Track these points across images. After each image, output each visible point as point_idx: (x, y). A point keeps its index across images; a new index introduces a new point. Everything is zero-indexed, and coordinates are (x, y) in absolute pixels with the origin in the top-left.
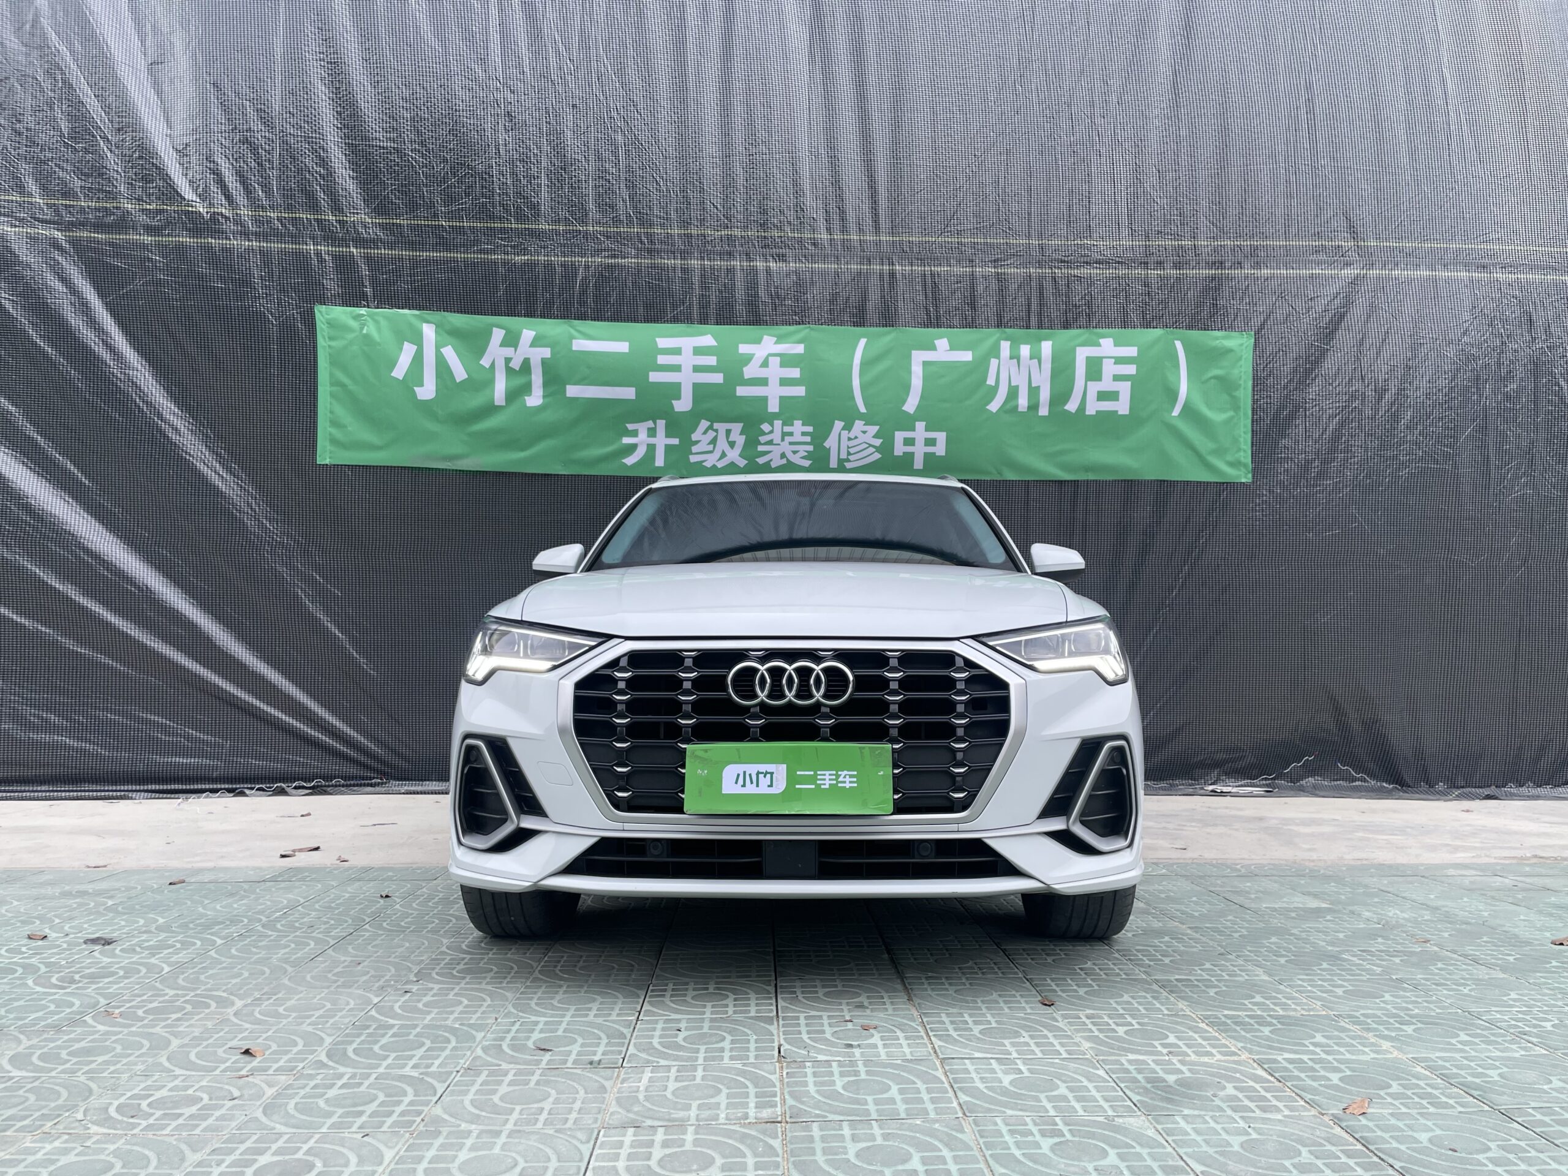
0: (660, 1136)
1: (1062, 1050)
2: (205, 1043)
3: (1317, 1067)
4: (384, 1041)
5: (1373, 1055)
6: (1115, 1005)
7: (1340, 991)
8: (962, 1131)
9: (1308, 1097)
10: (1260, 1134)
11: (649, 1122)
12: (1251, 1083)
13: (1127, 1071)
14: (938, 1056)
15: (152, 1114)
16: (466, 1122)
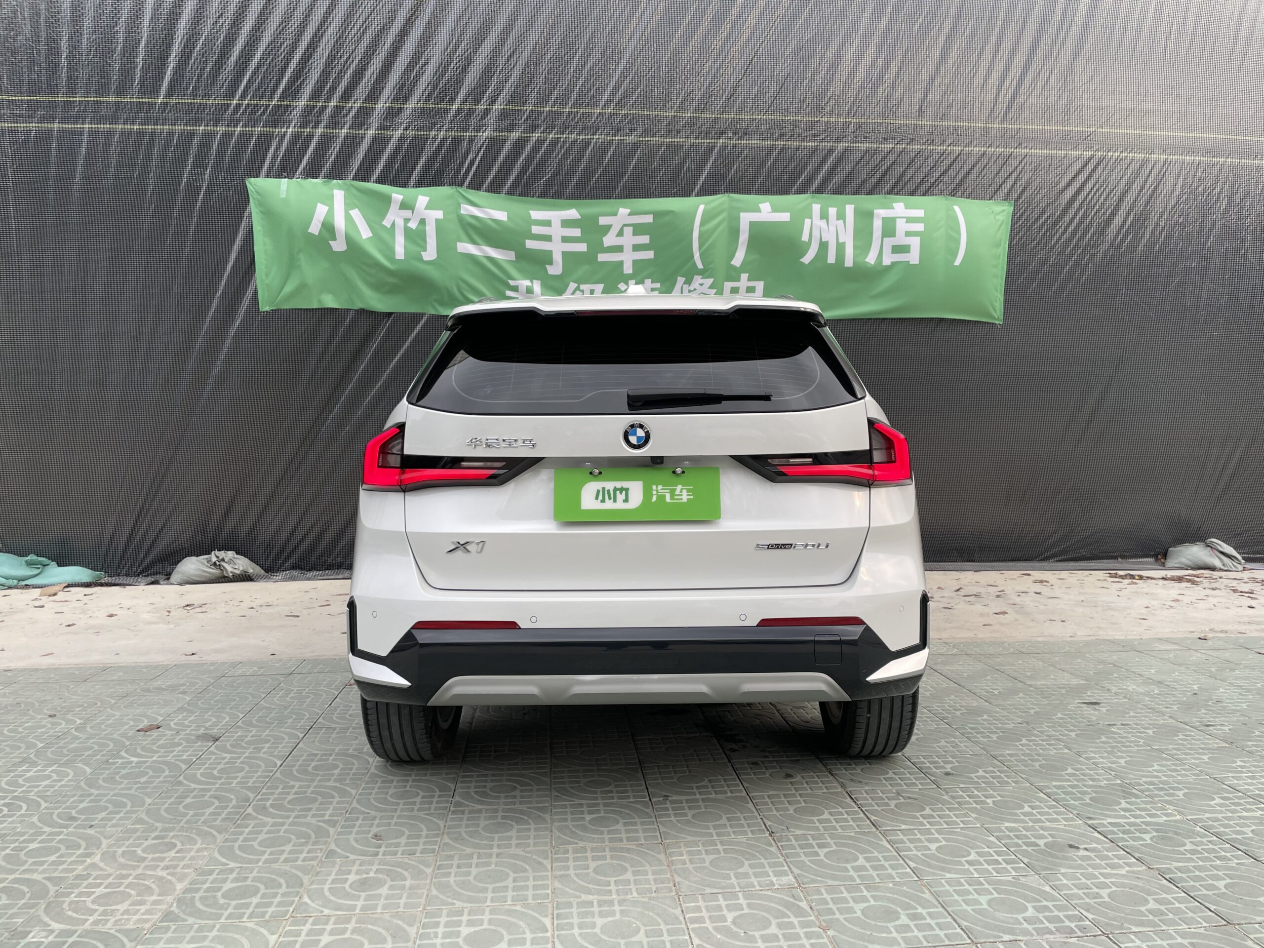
0: (722, 902)
1: (958, 820)
2: (355, 830)
3: (1132, 829)
4: (483, 823)
5: (1165, 818)
6: (976, 780)
7: (1122, 761)
8: (923, 892)
9: (1136, 855)
10: (1117, 887)
11: (708, 890)
12: (1095, 845)
13: (1009, 837)
14: (877, 829)
15: (359, 896)
16: (584, 893)
